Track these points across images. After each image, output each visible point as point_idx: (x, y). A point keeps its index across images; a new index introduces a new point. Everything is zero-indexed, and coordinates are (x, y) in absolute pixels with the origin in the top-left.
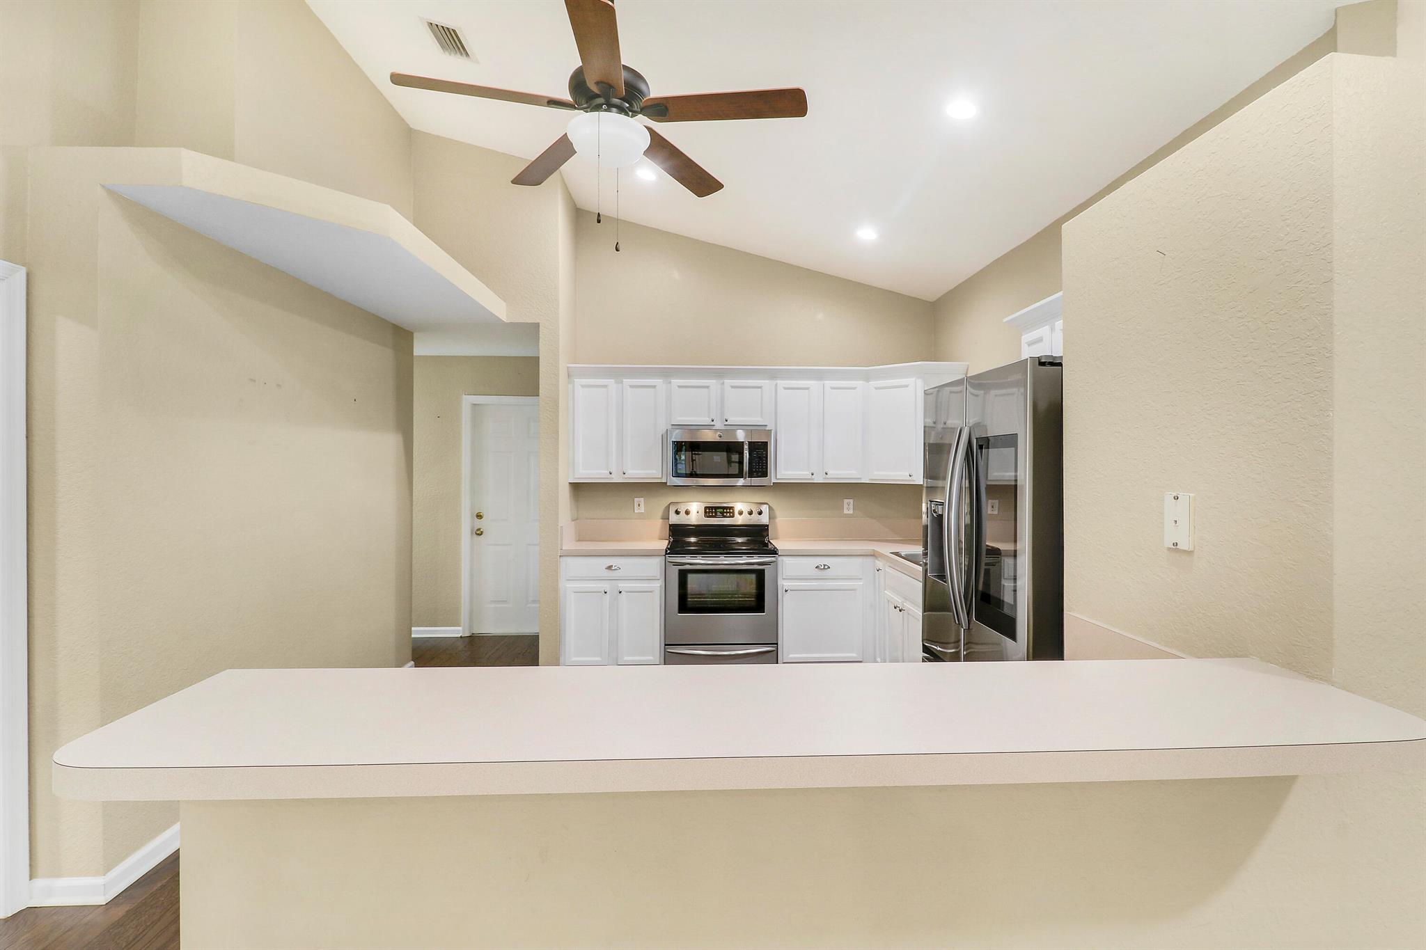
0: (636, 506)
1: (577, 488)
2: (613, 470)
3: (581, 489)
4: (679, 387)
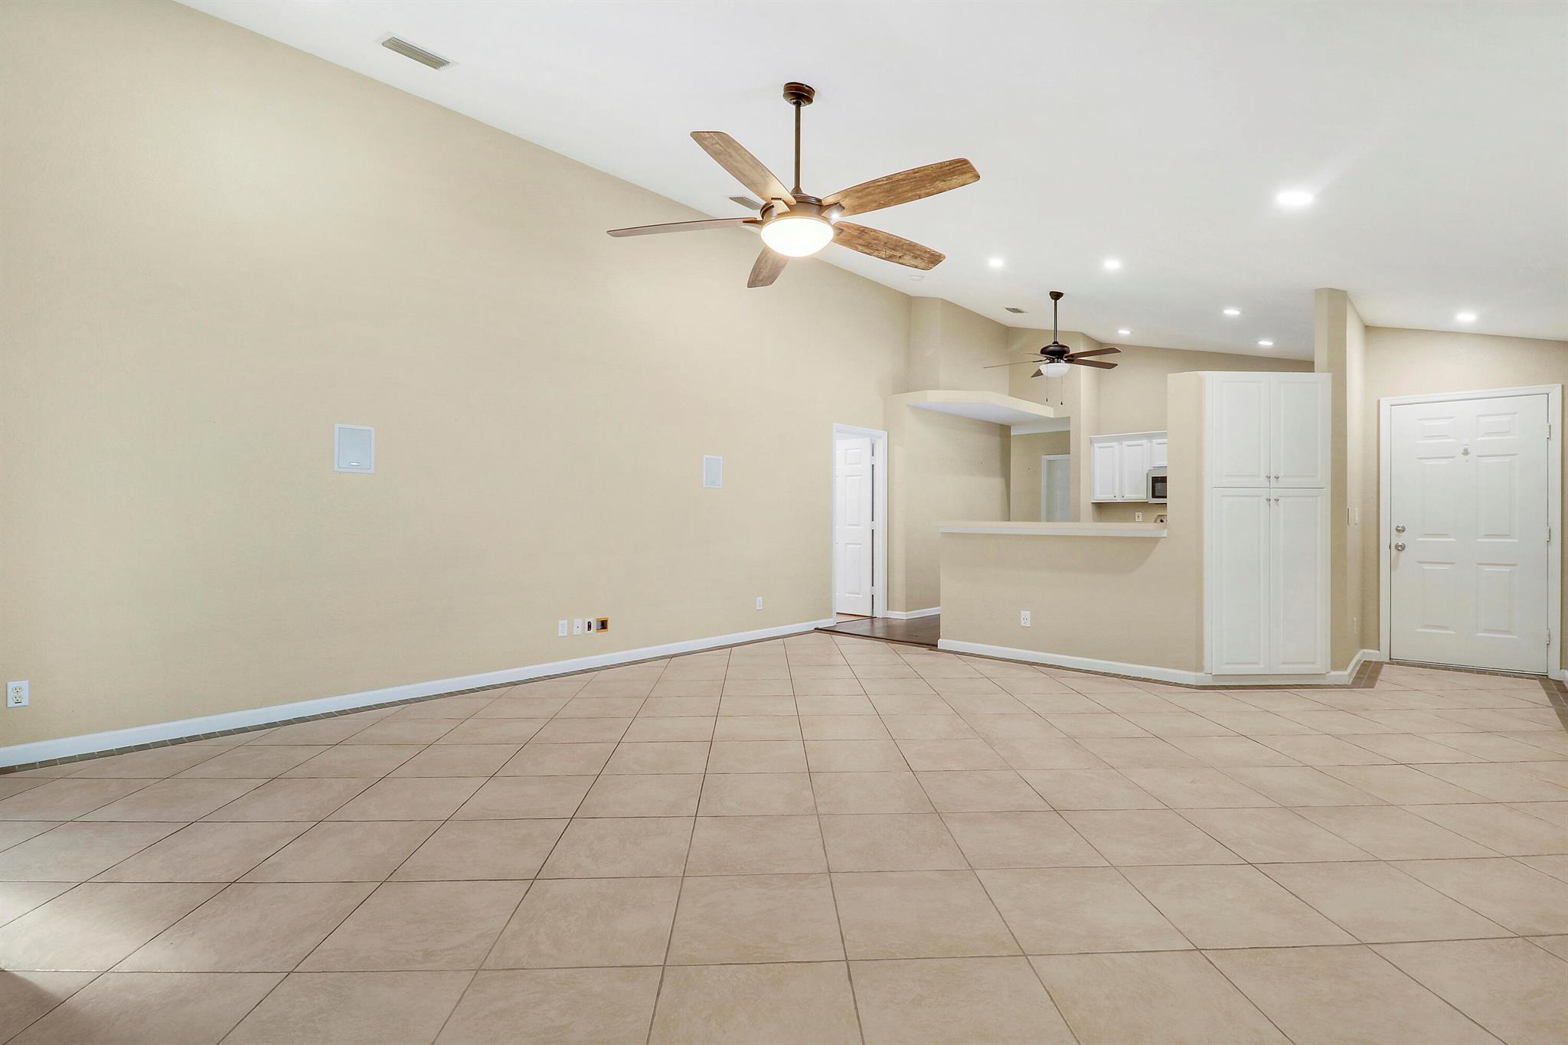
1: (1097, 506)
2: (1117, 495)
3: (1101, 507)
4: (1158, 444)
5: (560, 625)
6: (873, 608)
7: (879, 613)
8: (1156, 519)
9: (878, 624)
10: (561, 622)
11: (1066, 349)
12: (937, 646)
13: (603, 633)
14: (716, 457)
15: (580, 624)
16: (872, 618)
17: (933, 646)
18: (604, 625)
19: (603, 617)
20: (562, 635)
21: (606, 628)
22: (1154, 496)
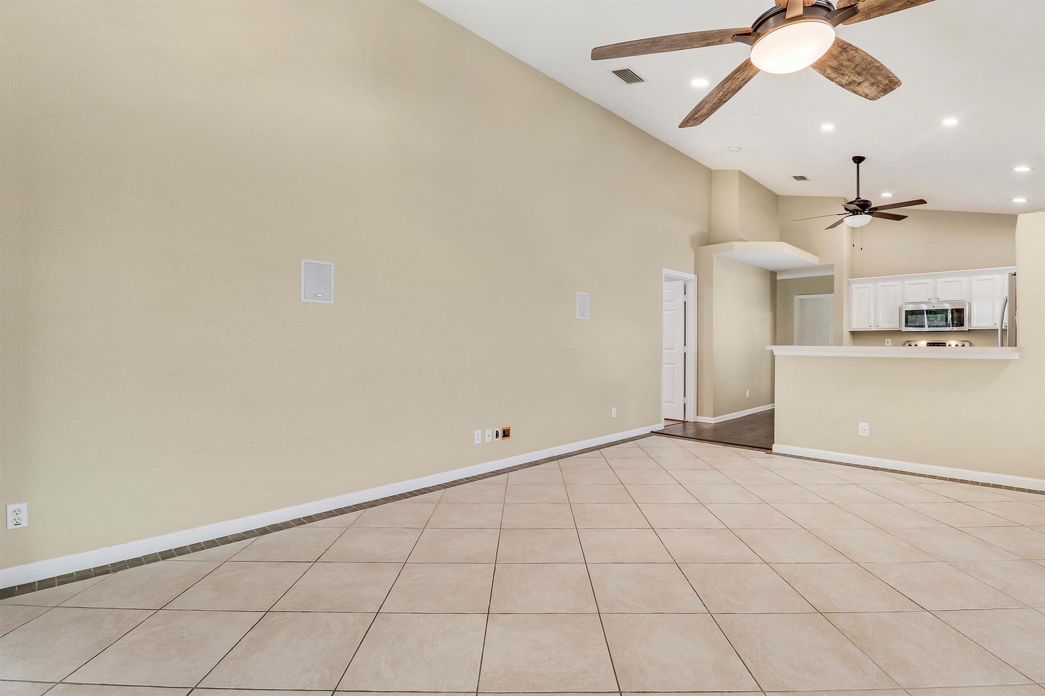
0: (886, 342)
1: (854, 334)
2: (872, 325)
3: (855, 334)
4: (910, 284)
5: (476, 435)
6: (685, 414)
7: (691, 417)
8: (905, 343)
9: (688, 427)
10: (476, 432)
11: (869, 203)
12: (772, 449)
13: (506, 440)
14: (584, 294)
15: (490, 433)
16: (684, 422)
17: (768, 449)
18: (506, 434)
19: (506, 426)
20: (478, 442)
21: (508, 436)
22: (906, 326)
